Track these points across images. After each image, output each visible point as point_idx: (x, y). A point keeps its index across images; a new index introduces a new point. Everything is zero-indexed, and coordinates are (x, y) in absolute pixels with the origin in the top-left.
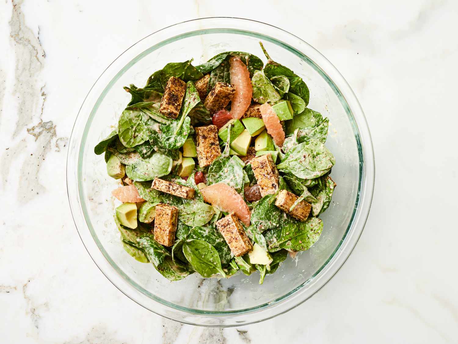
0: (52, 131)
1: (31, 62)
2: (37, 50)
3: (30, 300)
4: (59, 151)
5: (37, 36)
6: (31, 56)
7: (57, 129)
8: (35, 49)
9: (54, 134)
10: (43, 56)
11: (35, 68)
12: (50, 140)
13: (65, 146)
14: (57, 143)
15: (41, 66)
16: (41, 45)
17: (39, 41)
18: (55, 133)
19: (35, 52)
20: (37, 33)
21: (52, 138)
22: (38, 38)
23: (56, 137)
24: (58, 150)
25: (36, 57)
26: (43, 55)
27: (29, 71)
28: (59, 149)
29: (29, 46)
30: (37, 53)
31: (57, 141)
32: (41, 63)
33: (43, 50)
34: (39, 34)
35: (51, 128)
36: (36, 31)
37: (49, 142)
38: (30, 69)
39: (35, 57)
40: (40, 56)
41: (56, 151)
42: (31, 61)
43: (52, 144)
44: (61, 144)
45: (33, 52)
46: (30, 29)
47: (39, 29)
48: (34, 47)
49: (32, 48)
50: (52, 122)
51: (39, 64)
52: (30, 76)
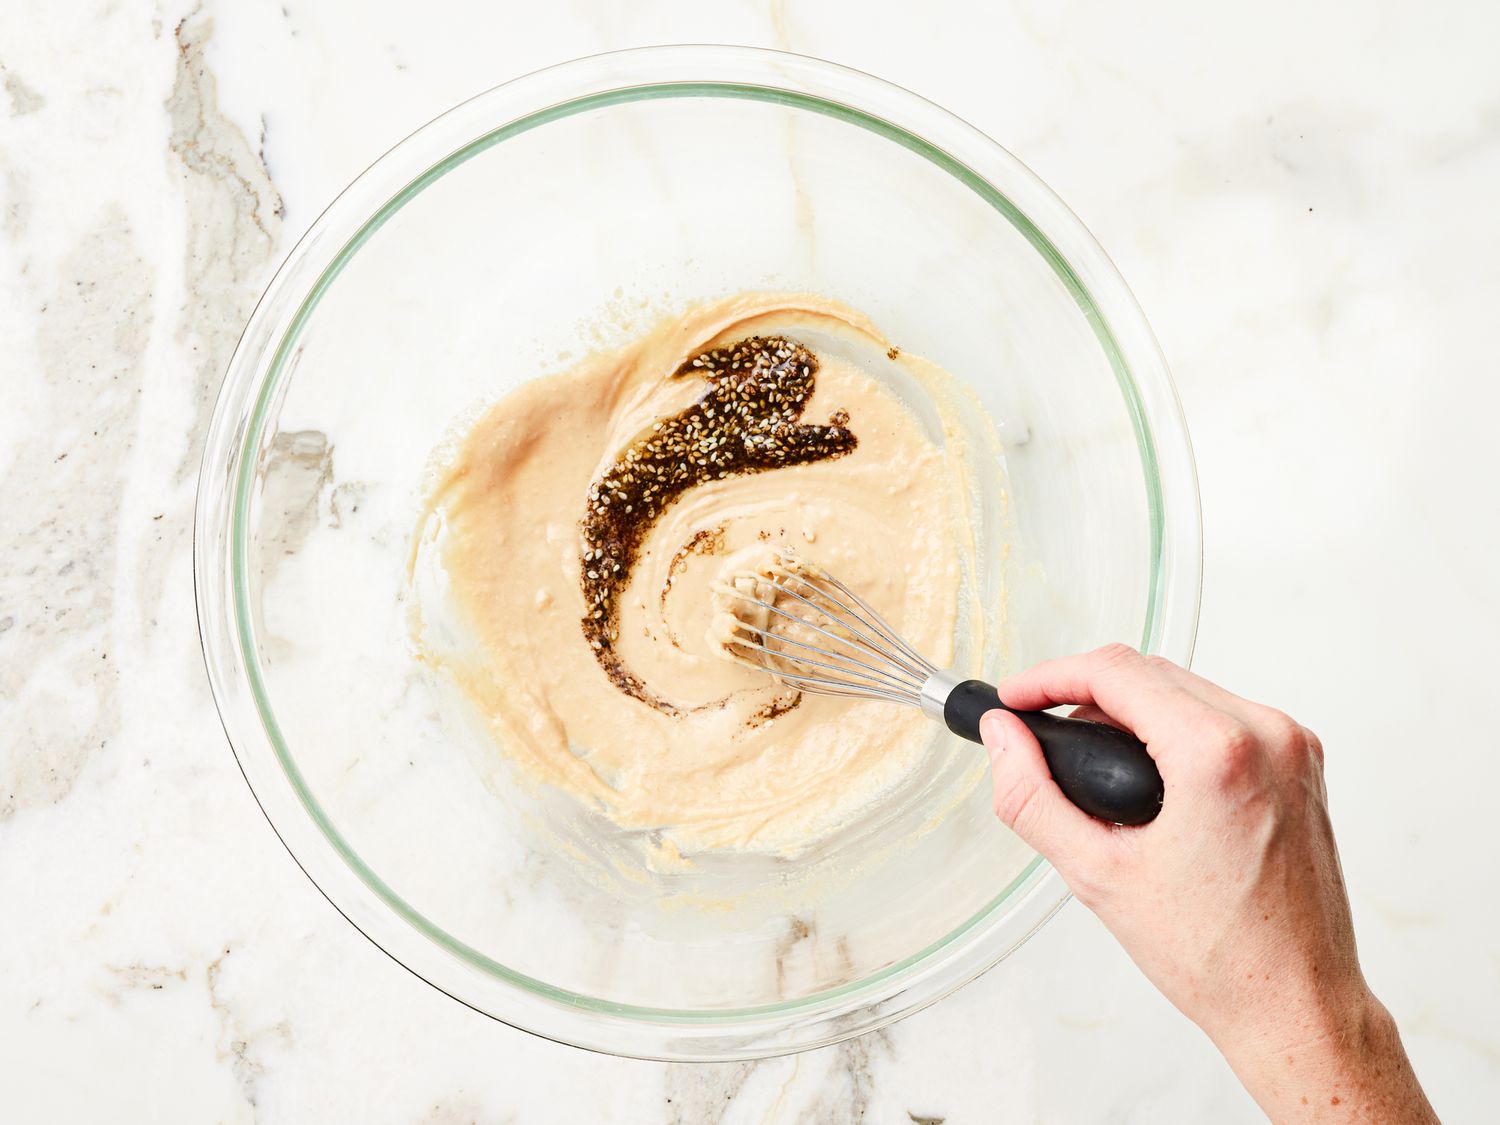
0: (323, 463)
1: (237, 233)
2: (255, 193)
3: (229, 1012)
4: (337, 527)
5: (256, 146)
6: (238, 212)
7: (336, 456)
8: (252, 190)
9: (328, 473)
10: (276, 212)
11: (249, 251)
12: (317, 493)
13: (355, 509)
14: (334, 500)
15: (270, 249)
16: (269, 179)
17: (265, 164)
18: (331, 471)
19: (251, 200)
20: (259, 137)
21: (322, 487)
22: (261, 154)
23: (332, 482)
24: (336, 522)
25: (254, 216)
26: (277, 208)
27: (232, 263)
28: (338, 518)
29: (233, 182)
30: (258, 203)
31: (334, 496)
32: (269, 236)
33: (278, 194)
34: (263, 140)
35: (321, 455)
36: (253, 131)
37: (315, 499)
38: (233, 254)
39: (250, 218)
40: (266, 212)
41: (330, 525)
42: (238, 231)
43: (321, 504)
44: (346, 503)
45: (244, 200)
46: (233, 125)
47: (265, 125)
48: (246, 184)
49: (238, 184)
50: (324, 436)
51: (262, 238)
52: (235, 280)
